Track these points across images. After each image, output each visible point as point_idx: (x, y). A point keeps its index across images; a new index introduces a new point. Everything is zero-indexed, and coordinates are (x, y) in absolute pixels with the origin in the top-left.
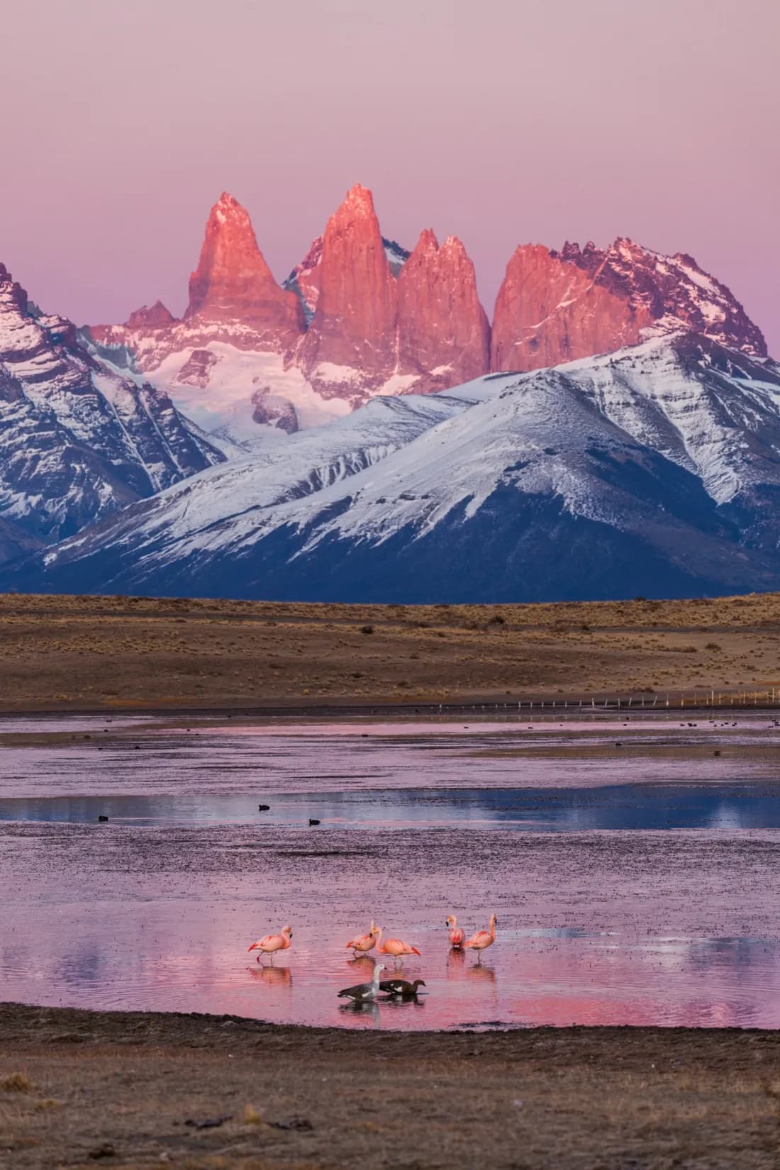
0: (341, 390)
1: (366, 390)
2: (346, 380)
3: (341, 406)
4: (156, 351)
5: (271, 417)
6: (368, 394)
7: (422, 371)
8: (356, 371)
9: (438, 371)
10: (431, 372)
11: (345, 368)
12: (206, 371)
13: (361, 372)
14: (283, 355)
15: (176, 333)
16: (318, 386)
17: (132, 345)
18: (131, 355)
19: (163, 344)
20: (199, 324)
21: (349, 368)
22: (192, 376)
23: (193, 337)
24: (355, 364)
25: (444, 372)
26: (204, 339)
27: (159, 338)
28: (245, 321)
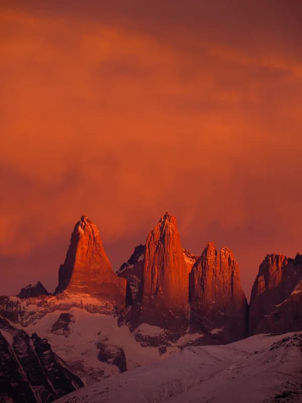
0: (152, 342)
1: (169, 342)
2: (156, 335)
3: (153, 351)
4: (37, 313)
5: (110, 358)
6: (170, 344)
7: (205, 331)
8: (163, 330)
9: (215, 331)
10: (211, 333)
11: (156, 327)
12: (69, 327)
13: (166, 330)
14: (117, 318)
15: (51, 302)
16: (139, 338)
17: (22, 309)
18: (21, 316)
19: (42, 309)
20: (65, 297)
21: (159, 328)
22: (59, 330)
23: (60, 305)
24: (162, 326)
25: (218, 332)
26: (68, 307)
27: (39, 305)
28: (94, 296)
